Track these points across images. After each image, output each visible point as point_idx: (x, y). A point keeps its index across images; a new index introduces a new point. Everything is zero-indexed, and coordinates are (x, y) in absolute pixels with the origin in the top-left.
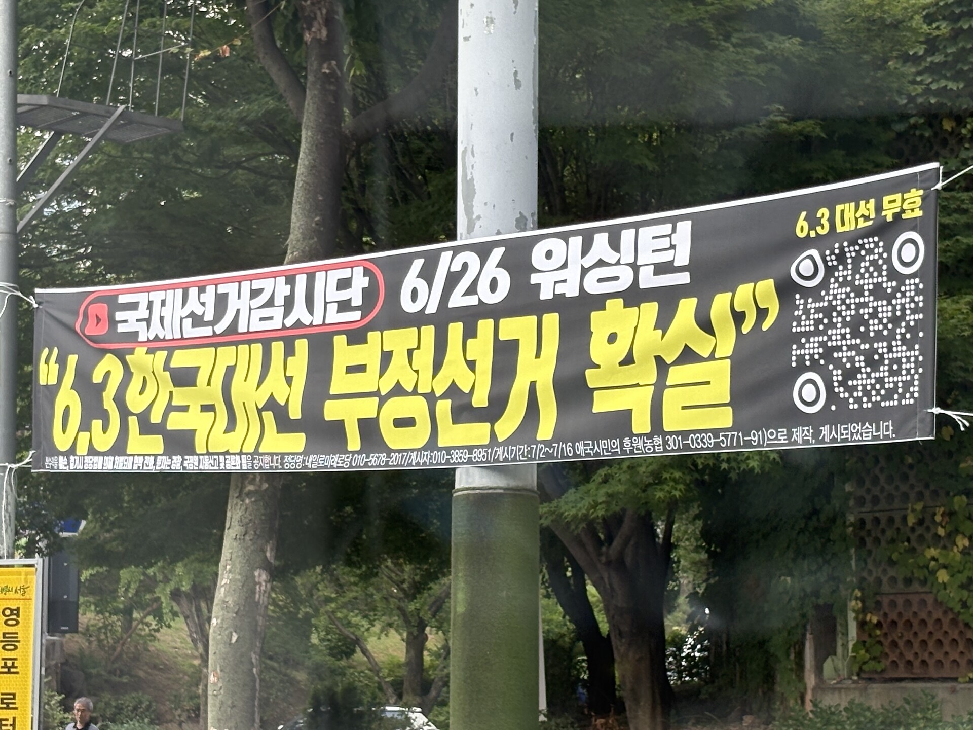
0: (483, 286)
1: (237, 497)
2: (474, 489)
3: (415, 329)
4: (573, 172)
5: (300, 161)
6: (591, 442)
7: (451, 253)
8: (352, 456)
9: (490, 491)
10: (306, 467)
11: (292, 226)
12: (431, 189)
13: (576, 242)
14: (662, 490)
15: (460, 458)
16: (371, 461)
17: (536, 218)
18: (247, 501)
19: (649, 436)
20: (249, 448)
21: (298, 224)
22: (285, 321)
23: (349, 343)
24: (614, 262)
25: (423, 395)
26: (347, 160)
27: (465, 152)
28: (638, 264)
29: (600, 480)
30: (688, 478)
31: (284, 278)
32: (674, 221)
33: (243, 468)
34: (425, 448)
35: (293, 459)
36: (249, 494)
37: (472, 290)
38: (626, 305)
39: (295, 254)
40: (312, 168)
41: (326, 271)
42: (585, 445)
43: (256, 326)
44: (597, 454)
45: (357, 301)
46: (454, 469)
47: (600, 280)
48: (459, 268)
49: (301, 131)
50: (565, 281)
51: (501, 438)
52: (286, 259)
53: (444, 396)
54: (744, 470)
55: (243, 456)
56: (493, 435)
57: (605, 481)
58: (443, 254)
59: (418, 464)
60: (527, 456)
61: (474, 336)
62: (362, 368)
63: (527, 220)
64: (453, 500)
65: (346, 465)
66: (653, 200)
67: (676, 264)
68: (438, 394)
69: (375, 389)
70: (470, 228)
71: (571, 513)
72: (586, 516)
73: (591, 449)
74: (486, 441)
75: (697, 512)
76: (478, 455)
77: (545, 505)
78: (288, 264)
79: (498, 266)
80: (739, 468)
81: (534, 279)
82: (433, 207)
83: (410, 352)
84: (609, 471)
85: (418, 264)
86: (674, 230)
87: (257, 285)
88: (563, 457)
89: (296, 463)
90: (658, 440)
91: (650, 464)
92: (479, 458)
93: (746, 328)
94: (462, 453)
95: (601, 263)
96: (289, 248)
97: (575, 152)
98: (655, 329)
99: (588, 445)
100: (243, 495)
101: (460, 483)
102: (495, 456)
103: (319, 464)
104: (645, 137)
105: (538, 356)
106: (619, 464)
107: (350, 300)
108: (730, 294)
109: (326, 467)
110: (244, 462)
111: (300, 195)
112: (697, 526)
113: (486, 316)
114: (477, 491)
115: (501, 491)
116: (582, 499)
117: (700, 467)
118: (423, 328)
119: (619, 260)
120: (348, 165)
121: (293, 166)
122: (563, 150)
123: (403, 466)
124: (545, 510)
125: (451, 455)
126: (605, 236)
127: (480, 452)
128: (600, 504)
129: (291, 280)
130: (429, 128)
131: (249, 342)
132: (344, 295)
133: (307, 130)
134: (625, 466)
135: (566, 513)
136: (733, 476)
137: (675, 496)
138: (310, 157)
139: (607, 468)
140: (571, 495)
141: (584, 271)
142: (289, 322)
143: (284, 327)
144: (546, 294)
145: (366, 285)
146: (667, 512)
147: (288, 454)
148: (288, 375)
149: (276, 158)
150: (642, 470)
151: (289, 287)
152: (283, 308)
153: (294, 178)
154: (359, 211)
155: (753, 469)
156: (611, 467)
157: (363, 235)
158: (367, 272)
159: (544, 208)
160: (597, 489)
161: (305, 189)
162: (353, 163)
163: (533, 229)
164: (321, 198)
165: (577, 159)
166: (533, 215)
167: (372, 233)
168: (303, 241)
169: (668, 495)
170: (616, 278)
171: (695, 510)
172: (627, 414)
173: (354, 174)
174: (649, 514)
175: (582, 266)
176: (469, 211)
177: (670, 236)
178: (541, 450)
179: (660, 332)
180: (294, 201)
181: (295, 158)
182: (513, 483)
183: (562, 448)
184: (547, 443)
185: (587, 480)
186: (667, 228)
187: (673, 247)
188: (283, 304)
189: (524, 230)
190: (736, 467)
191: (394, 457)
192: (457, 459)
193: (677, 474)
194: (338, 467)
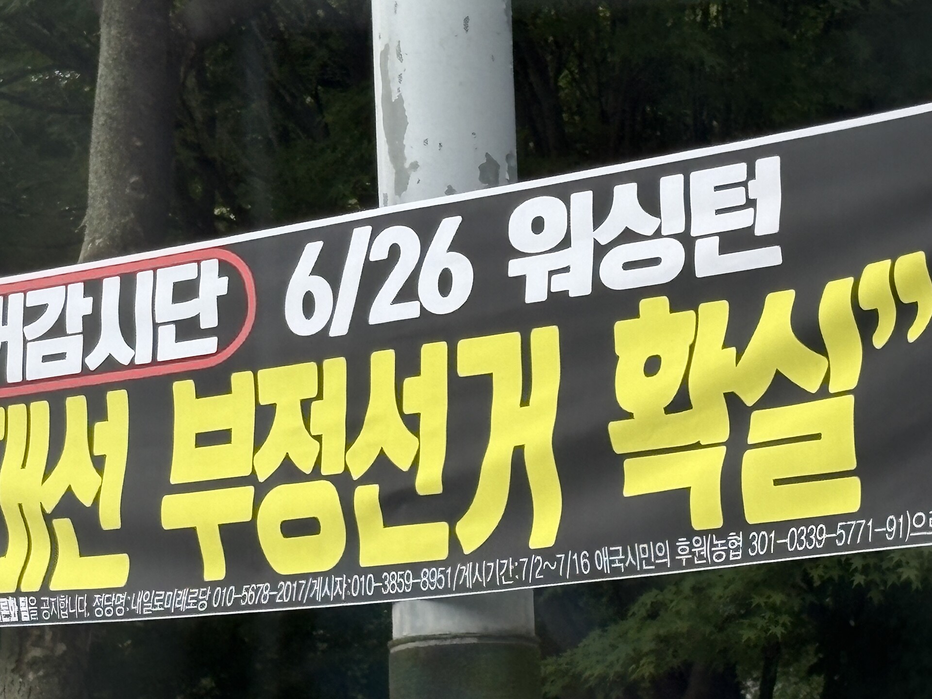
0: (428, 285)
1: (13, 671)
2: (426, 638)
3: (313, 366)
4: (574, 79)
5: (99, 81)
6: (620, 548)
7: (369, 229)
8: (212, 591)
9: (455, 642)
10: (132, 613)
11: (90, 194)
12: (329, 118)
13: (583, 201)
14: (752, 626)
15: (400, 585)
16: (244, 597)
17: (514, 163)
18: (31, 676)
19: (721, 533)
20: (33, 583)
21: (100, 191)
22: (87, 360)
23: (201, 392)
24: (650, 233)
25: (328, 478)
26: (182, 74)
27: (385, 54)
28: (694, 233)
29: (643, 612)
30: (796, 604)
31: (81, 285)
32: (750, 157)
33: (24, 619)
34: (337, 570)
35: (109, 599)
36: (34, 664)
37: (408, 292)
38: (674, 308)
39: (98, 242)
40: (122, 92)
41: (155, 270)
42: (611, 553)
43: (38, 370)
44: (631, 569)
45: (209, 320)
46: (389, 606)
47: (628, 266)
48: (384, 255)
49: (99, 29)
50: (566, 269)
51: (468, 548)
52: (82, 252)
53: (366, 479)
54: (894, 585)
55: (21, 599)
56: (454, 543)
57: (653, 615)
58: (357, 232)
59: (326, 599)
60: (513, 578)
61: (415, 370)
62: (222, 437)
63: (498, 166)
64: (390, 659)
65: (202, 606)
66: (715, 123)
67: (758, 232)
68: (356, 475)
69: (248, 473)
70: (401, 185)
71: (596, 673)
72: (622, 677)
73: (621, 561)
74: (443, 554)
75: (815, 660)
76: (429, 579)
77: (550, 660)
78: (86, 260)
79: (451, 249)
80: (885, 582)
81: (515, 268)
82: (334, 150)
83: (306, 406)
84: (660, 597)
85: (312, 251)
86: (751, 174)
87: (35, 298)
88: (573, 577)
89: (115, 607)
90: (736, 539)
91: (731, 582)
92: (432, 584)
93: (880, 339)
94: (402, 576)
95: (628, 236)
96: (87, 232)
97: (577, 44)
98: (726, 345)
99: (616, 553)
100: (24, 667)
101: (402, 629)
102: (459, 578)
103: (154, 606)
104: (696, 15)
105: (525, 401)
106: (676, 584)
107: (197, 317)
108: (850, 280)
109: (167, 611)
110: (24, 608)
111: (102, 139)
112: (814, 685)
113: (433, 338)
114: (432, 643)
115: (474, 641)
116: (614, 647)
117: (817, 583)
118: (327, 363)
119: (659, 229)
120: (184, 84)
121: (87, 89)
122: (556, 42)
123: (301, 603)
124: (550, 669)
125: (383, 581)
126: (633, 187)
127: (433, 573)
128: (647, 654)
129: (93, 288)
130: (320, 13)
131: (27, 399)
132: (185, 310)
133: (109, 25)
134: (687, 586)
135: (587, 673)
136: (875, 596)
137: (775, 636)
138: (116, 73)
139: (655, 592)
140: (594, 641)
141: (600, 251)
142: (94, 361)
143: (85, 371)
144: (535, 293)
145: (224, 291)
146: (762, 663)
147: (100, 591)
148: (97, 453)
149: (58, 77)
150: (717, 592)
151: (90, 300)
152: (81, 336)
153: (90, 110)
154: (206, 162)
155: (908, 583)
156: (662, 590)
157: (213, 205)
158: (225, 269)
159: (527, 144)
160: (639, 630)
161: (110, 129)
162: (191, 82)
163: (510, 182)
164: (139, 144)
165: (580, 57)
166: (508, 157)
167: (230, 200)
168: (111, 219)
169: (763, 635)
170: (656, 261)
171: (810, 658)
172: (683, 495)
173: (195, 100)
174: (730, 669)
175: (596, 242)
176: (397, 155)
177: (744, 184)
178: (536, 565)
179: (733, 350)
180: (92, 151)
181: (91, 77)
182: (493, 625)
183: (573, 561)
184: (547, 553)
185: (622, 614)
186: (739, 171)
187: (751, 203)
188: (80, 330)
189: (496, 184)
190: (878, 580)
191: (284, 589)
192: (393, 587)
193: (778, 598)
194: (188, 611)
